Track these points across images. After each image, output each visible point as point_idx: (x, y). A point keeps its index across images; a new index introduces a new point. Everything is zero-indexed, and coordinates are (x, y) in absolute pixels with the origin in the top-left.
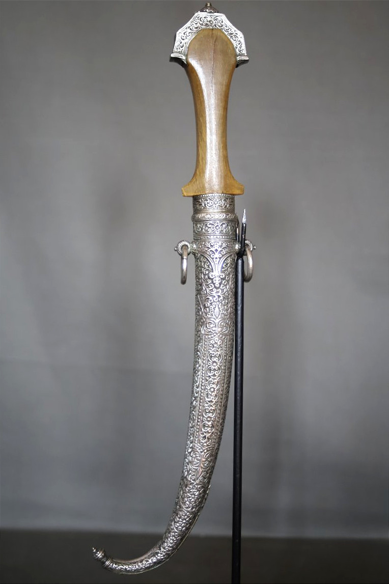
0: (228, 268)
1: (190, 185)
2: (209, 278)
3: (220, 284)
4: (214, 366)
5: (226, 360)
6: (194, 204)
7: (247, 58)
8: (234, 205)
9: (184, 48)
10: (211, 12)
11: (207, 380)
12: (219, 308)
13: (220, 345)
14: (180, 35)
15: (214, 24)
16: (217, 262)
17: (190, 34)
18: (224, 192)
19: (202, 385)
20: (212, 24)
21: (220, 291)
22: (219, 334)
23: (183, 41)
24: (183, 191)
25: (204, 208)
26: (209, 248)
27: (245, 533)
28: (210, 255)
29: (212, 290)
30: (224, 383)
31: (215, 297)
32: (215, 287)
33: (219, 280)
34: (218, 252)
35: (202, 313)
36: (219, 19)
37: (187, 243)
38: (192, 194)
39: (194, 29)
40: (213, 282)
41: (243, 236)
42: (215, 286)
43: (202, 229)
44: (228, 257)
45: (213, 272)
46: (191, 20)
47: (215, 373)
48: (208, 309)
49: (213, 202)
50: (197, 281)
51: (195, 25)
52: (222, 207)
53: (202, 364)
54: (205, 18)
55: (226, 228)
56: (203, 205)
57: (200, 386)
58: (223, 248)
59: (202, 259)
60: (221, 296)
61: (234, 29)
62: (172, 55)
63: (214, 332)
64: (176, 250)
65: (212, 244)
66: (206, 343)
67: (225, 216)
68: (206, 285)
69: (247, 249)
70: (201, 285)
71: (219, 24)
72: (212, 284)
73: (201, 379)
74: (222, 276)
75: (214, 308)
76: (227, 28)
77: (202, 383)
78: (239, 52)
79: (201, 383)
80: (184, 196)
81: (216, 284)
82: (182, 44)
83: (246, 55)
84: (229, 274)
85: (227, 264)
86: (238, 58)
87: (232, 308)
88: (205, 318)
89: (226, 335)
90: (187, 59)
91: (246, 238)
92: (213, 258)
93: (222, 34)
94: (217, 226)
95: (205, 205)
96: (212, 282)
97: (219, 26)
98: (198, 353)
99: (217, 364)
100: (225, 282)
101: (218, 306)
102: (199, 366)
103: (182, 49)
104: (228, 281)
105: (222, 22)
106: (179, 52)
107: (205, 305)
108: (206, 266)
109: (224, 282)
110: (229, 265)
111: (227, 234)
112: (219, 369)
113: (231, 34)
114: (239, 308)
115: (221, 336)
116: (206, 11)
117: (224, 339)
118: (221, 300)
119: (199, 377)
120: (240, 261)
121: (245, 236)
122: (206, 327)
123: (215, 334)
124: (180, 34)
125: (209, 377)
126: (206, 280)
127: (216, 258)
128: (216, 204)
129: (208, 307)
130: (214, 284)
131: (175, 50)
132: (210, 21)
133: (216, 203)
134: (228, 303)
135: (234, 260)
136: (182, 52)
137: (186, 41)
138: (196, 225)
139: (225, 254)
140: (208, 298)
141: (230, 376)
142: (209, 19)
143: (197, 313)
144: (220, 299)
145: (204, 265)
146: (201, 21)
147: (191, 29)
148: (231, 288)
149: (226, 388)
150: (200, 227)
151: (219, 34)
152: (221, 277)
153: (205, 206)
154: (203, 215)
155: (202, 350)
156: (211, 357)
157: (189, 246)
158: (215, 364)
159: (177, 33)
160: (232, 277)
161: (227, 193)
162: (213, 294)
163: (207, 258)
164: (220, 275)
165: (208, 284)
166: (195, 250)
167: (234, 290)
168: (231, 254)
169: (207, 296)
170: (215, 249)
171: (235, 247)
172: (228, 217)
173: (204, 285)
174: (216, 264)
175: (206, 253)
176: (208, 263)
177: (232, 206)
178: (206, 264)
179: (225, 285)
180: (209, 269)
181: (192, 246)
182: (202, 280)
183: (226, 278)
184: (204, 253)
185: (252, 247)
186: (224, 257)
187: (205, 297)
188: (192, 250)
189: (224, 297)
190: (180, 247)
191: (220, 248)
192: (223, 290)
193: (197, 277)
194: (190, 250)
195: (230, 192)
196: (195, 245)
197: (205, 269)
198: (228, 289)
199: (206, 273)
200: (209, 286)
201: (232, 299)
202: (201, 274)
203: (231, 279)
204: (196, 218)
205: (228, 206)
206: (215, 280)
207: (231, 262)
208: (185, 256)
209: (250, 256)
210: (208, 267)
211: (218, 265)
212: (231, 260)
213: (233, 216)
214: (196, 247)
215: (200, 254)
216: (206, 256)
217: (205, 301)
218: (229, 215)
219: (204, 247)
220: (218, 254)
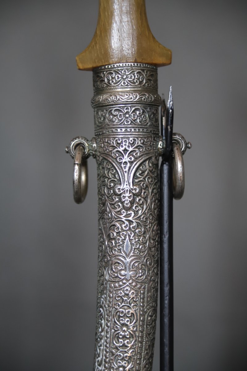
0: (144, 179)
1: (87, 52)
2: (115, 193)
3: (132, 203)
4: (124, 331)
5: (143, 321)
6: (95, 81)
8: (156, 81)
11: (113, 354)
12: (130, 240)
13: (133, 298)
16: (127, 169)
18: (138, 60)
19: (105, 361)
21: (133, 215)
22: (131, 281)
24: (78, 61)
25: (108, 86)
26: (114, 147)
28: (116, 159)
29: (119, 212)
30: (140, 359)
31: (124, 223)
32: (124, 208)
33: (129, 197)
34: (128, 153)
35: (106, 248)
37: (83, 141)
38: (90, 66)
40: (120, 199)
41: (169, 127)
42: (123, 206)
43: (104, 119)
44: (145, 161)
45: (121, 184)
47: (125, 342)
48: (113, 242)
49: (120, 76)
50: (100, 199)
52: (134, 83)
53: (106, 328)
55: (141, 116)
56: (106, 80)
57: (104, 363)
58: (136, 147)
59: (105, 164)
60: (133, 221)
63: (123, 278)
64: (67, 152)
65: (119, 142)
66: (111, 295)
67: (138, 97)
68: (110, 204)
69: (175, 149)
70: (104, 204)
72: (119, 204)
73: (105, 352)
74: (135, 189)
75: (123, 241)
77: (106, 358)
79: (104, 358)
80: (80, 69)
81: (126, 202)
84: (147, 186)
85: (143, 172)
87: (153, 240)
88: (109, 255)
89: (143, 282)
91: (174, 132)
92: (120, 163)
94: (127, 113)
95: (109, 80)
96: (120, 200)
98: (101, 309)
99: (128, 328)
100: (140, 200)
101: (129, 236)
102: (102, 331)
104: (145, 198)
107: (109, 235)
108: (110, 174)
109: (138, 199)
110: (146, 173)
111: (142, 125)
112: (132, 336)
114: (166, 239)
115: (134, 284)
117: (140, 288)
119: (102, 348)
120: (166, 167)
121: (172, 128)
122: (112, 269)
123: (124, 281)
125: (116, 348)
126: (110, 197)
127: (125, 163)
128: (124, 79)
129: (114, 239)
130: (122, 203)
133: (125, 77)
134: (145, 233)
135: (157, 165)
138: (97, 113)
139: (140, 157)
140: (114, 225)
141: (152, 346)
144: (132, 226)
145: (108, 173)
148: (150, 209)
149: (145, 367)
150: (102, 115)
152: (134, 191)
153: (109, 82)
154: (105, 96)
155: (106, 306)
156: (119, 317)
157: (86, 145)
158: (125, 329)
160: (152, 192)
161: (144, 61)
162: (122, 218)
163: (112, 162)
164: (132, 189)
165: (113, 202)
166: (95, 151)
167: (156, 211)
168: (151, 156)
169: (113, 221)
170: (123, 149)
171: (158, 145)
172: (144, 99)
173: (109, 204)
174: (126, 172)
175: (110, 155)
176: (114, 171)
177: (152, 82)
178: (111, 172)
179: (141, 205)
180: (116, 180)
181: (91, 145)
182: (106, 196)
183: (142, 194)
184: (108, 156)
185: (184, 145)
186: (137, 161)
187: (110, 223)
188: (92, 151)
189: (139, 223)
190: (72, 147)
191: (132, 147)
192: (136, 212)
193: (99, 193)
194: (88, 151)
195: (149, 61)
196: (95, 143)
197: (110, 180)
198: (146, 210)
199: (110, 186)
200: (116, 206)
201: (152, 225)
202: (104, 188)
203: (151, 195)
204: (97, 102)
205: (145, 81)
206: (123, 196)
207: (151, 169)
208: (77, 160)
209: (180, 159)
210: (113, 176)
211: (128, 173)
212: (151, 165)
213: (154, 97)
214: (97, 146)
215: (102, 157)
216: (110, 160)
217: (110, 230)
218: (146, 95)
219: (107, 147)
220: (128, 157)
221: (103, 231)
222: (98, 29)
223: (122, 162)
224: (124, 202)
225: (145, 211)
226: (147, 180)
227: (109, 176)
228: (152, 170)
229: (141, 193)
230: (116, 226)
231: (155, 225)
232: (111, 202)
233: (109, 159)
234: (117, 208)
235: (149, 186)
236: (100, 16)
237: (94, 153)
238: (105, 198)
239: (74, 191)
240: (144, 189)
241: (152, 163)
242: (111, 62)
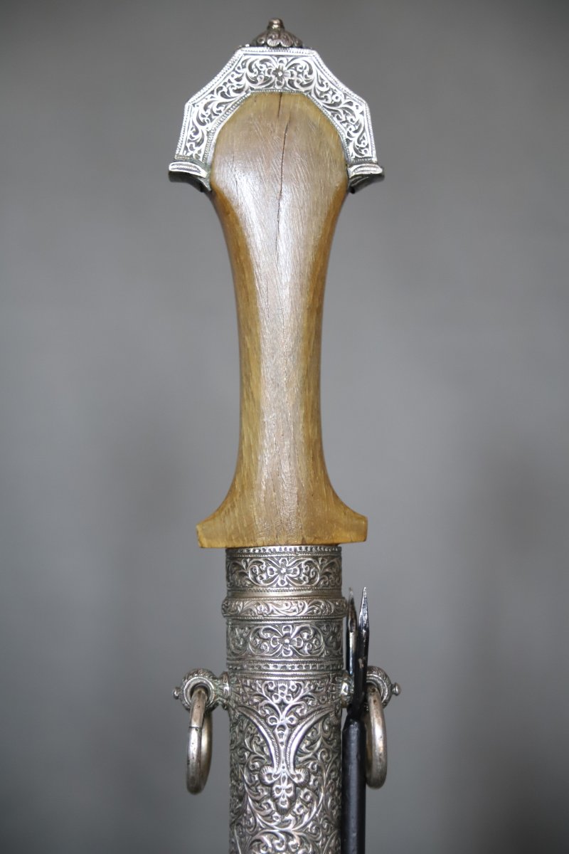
0: (315, 755)
1: (217, 519)
2: (262, 782)
3: (292, 801)
6: (229, 573)
7: (378, 171)
8: (338, 573)
9: (203, 147)
10: (279, 46)
14: (195, 109)
15: (286, 79)
16: (284, 739)
17: (221, 108)
18: (308, 539)
20: (280, 78)
21: (293, 822)
23: (200, 127)
24: (200, 534)
25: (252, 585)
26: (262, 698)
28: (265, 719)
29: (269, 817)
31: (277, 837)
32: (278, 809)
33: (288, 790)
34: (287, 708)
36: (303, 64)
37: (206, 680)
39: (233, 94)
40: (271, 793)
41: (360, 661)
42: (277, 806)
43: (246, 643)
44: (316, 723)
45: (272, 765)
46: (225, 68)
49: (275, 569)
50: (233, 786)
51: (235, 83)
52: (300, 581)
54: (263, 62)
55: (310, 641)
56: (250, 576)
58: (302, 699)
59: (245, 725)
60: (295, 834)
61: (341, 92)
62: (173, 167)
64: (177, 698)
65: (271, 688)
67: (307, 608)
68: (254, 801)
69: (371, 699)
70: (242, 798)
71: (302, 79)
72: (270, 801)
74: (299, 776)
76: (324, 89)
78: (355, 154)
81: (282, 799)
82: (198, 137)
83: (375, 160)
84: (319, 768)
85: (313, 742)
86: (353, 171)
90: (211, 176)
91: (369, 666)
92: (273, 727)
93: (306, 107)
94: (287, 635)
95: (255, 575)
96: (271, 795)
97: (302, 85)
100: (306, 795)
103: (197, 149)
104: (316, 792)
105: (311, 72)
106: (191, 159)
108: (254, 746)
109: (302, 793)
110: (318, 744)
111: (313, 658)
113: (335, 104)
116: (266, 44)
118: (294, 846)
120: (354, 730)
121: (365, 662)
124: (193, 110)
126: (253, 785)
127: (282, 727)
128: (283, 575)
130: (275, 800)
131: (180, 151)
132: (277, 70)
133: (284, 570)
135: (338, 726)
136: (198, 157)
137: (210, 126)
138: (233, 629)
139: (308, 715)
140: (259, 840)
142: (275, 65)
144: (291, 843)
145: (251, 741)
146: (251, 71)
147: (223, 95)
148: (324, 809)
150: (241, 635)
151: (298, 106)
152: (296, 780)
153: (255, 579)
154: (247, 604)
157: (212, 687)
159: (187, 105)
160: (329, 777)
161: (318, 541)
162: (273, 829)
163: (258, 724)
164: (293, 776)
165: (258, 798)
166: (228, 699)
167: (335, 812)
168: (327, 712)
169: (257, 832)
170: (278, 701)
171: (340, 690)
172: (318, 611)
173: (250, 800)
174: (282, 743)
175: (254, 711)
176: (262, 740)
177: (331, 576)
178: (255, 742)
179: (308, 803)
180: (263, 756)
181: (221, 686)
182: (245, 785)
183: (311, 783)
184: (250, 711)
185: (387, 691)
186: (303, 724)
187: (253, 836)
188: (221, 699)
189: (304, 837)
190: (186, 690)
191: (294, 698)
192: (299, 819)
193: (233, 774)
194: (215, 698)
195: (327, 540)
196: (227, 684)
197: (253, 756)
198: (316, 813)
199: (254, 766)
200: (263, 805)
201: (327, 840)
202: (243, 769)
203: (327, 783)
204: (233, 612)
205: (318, 579)
206: (277, 789)
207: (327, 735)
208: (195, 721)
209: (379, 722)
210: (259, 749)
211: (287, 746)
212: (327, 728)
213: (335, 605)
214: (231, 690)
215: (239, 712)
216: (255, 721)
217: (252, 848)
218: (320, 604)
219: (250, 695)
220: (287, 716)
221: (239, 848)
222: (237, 480)
223: (275, 726)
224: (278, 798)
225: (315, 815)
226: (319, 756)
227: (251, 747)
228: (330, 737)
229: (309, 781)
230: (262, 842)
231: (332, 839)
232: (253, 797)
233: (252, 718)
234: (264, 809)
235: (323, 768)
236: (241, 457)
237: (225, 701)
238: (244, 788)
239: (188, 778)
240: (315, 774)
241: (329, 725)
242: (259, 542)
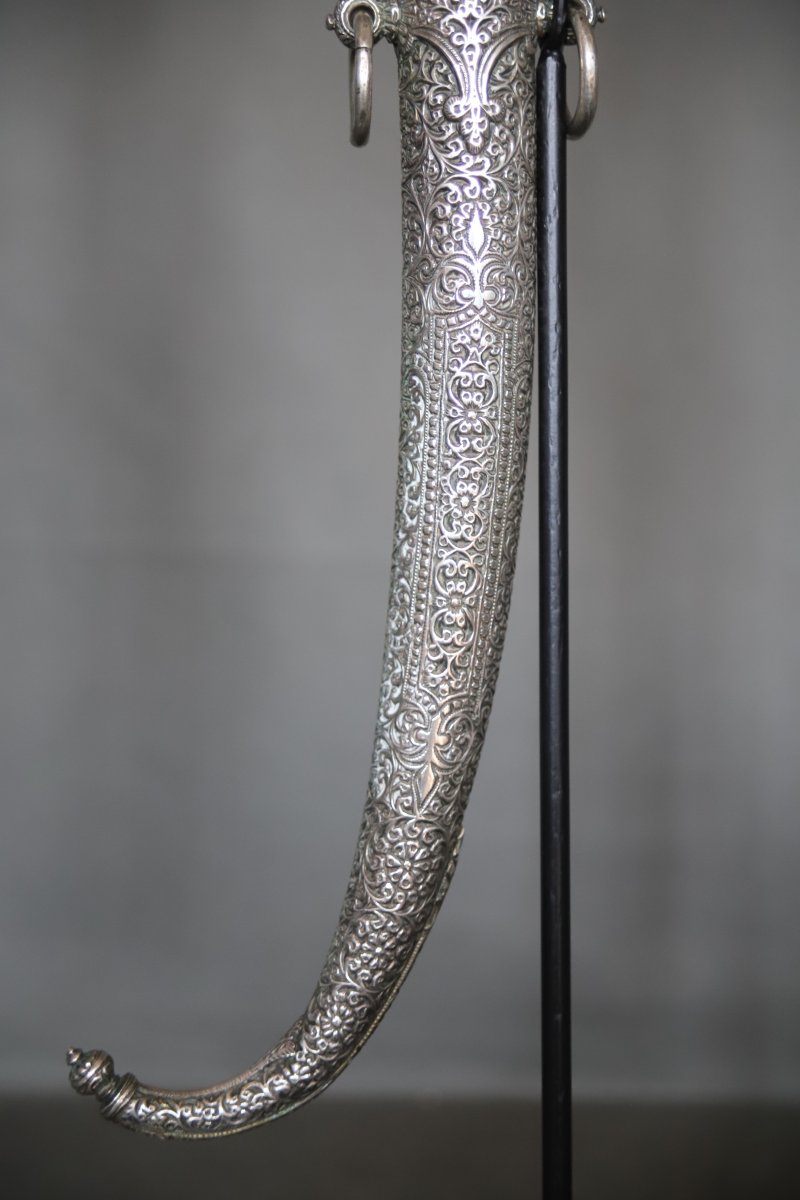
0: (510, 84)
2: (448, 118)
3: (486, 137)
4: (471, 420)
5: (509, 399)
11: (447, 470)
12: (483, 222)
13: (489, 348)
16: (474, 62)
19: (429, 488)
21: (487, 164)
22: (484, 312)
26: (445, 12)
27: (585, 1085)
28: (449, 38)
29: (457, 160)
30: (503, 480)
31: (468, 182)
32: (469, 149)
33: (481, 124)
34: (477, 24)
35: (427, 242)
40: (460, 130)
42: (467, 145)
44: (510, 45)
45: (460, 96)
47: (474, 442)
48: (444, 227)
50: (405, 134)
53: (429, 415)
57: (424, 489)
58: (494, 12)
59: (421, 53)
60: (490, 179)
63: (467, 304)
64: (330, 28)
66: (441, 344)
68: (436, 142)
69: (575, 19)
70: (420, 145)
72: (458, 140)
73: (427, 468)
74: (493, 107)
75: (467, 223)
77: (431, 478)
79: (426, 479)
81: (474, 136)
84: (515, 103)
85: (509, 69)
87: (529, 225)
88: (435, 257)
89: (508, 315)
92: (459, 48)
96: (459, 133)
98: (415, 378)
99: (479, 413)
100: (501, 132)
101: (481, 212)
102: (420, 423)
104: (513, 129)
107: (434, 212)
108: (434, 74)
109: (496, 132)
110: (514, 72)
112: (487, 430)
114: (552, 226)
115: (491, 317)
117: (503, 327)
118: (489, 193)
119: (420, 460)
120: (552, 64)
122: (441, 287)
123: (470, 312)
125: (455, 457)
126: (435, 126)
127: (471, 47)
129: (447, 219)
130: (465, 138)
134: (512, 207)
135: (532, 57)
139: (501, 34)
140: (446, 189)
141: (523, 458)
143: (410, 244)
144: (484, 191)
145: (430, 71)
148: (522, 154)
149: (512, 499)
152: (490, 113)
155: (430, 368)
156: (460, 389)
157: (376, 10)
158: (472, 414)
160: (526, 117)
162: (462, 172)
163: (441, 47)
164: (486, 107)
165: (444, 138)
166: (398, 24)
167: (532, 162)
168: (523, 34)
169: (443, 180)
170: (466, 15)
171: (535, 11)
173: (432, 143)
174: (472, 67)
175: (434, 30)
176: (445, 67)
178: (437, 71)
179: (503, 144)
180: (449, 87)
181: (387, 9)
182: (425, 126)
183: (507, 119)
184: (430, 32)
185: (592, 12)
186: (497, 43)
187: (436, 185)
188: (388, 25)
189: (500, 183)
190: (345, 14)
191: (485, 11)
192: (495, 160)
193: (405, 119)
194: (381, 23)
196: (396, 4)
197: (434, 88)
198: (513, 156)
199: (435, 100)
200: (449, 146)
201: (525, 192)
202: (421, 107)
203: (524, 123)
206: (468, 123)
207: (522, 64)
208: (364, 39)
209: (589, 40)
210: (441, 78)
211: (478, 71)
212: (522, 55)
214: (402, 12)
215: (414, 36)
216: (436, 42)
217: (436, 200)
219: (429, 11)
220: (478, 32)
221: (418, 204)
223: (462, 45)
224: (468, 135)
225: (511, 159)
226: (515, 88)
227: (431, 78)
228: (525, 68)
229: (504, 116)
230: (450, 191)
231: (530, 193)
232: (437, 139)
233: (432, 39)
234: (451, 150)
235: (519, 103)
237: (393, 28)
238: (423, 130)
239: (357, 113)
240: (511, 109)
241: (525, 52)
